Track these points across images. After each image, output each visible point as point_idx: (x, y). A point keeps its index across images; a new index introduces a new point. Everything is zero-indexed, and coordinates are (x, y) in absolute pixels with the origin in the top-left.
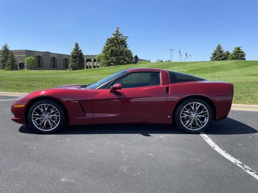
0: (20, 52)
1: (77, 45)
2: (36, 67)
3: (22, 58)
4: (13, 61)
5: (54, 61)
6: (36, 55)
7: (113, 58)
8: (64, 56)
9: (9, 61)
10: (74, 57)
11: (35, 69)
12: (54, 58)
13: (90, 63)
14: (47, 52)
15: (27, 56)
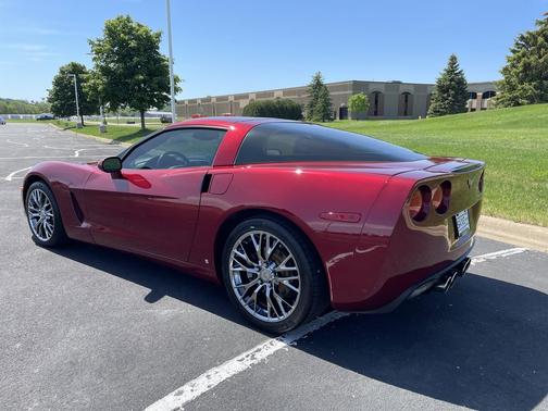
0: (342, 86)
1: (453, 60)
2: (369, 114)
3: (345, 98)
4: (327, 104)
5: (406, 101)
6: (372, 89)
7: (526, 86)
8: (429, 88)
9: (319, 105)
10: (443, 89)
11: (367, 119)
12: (407, 94)
13: (475, 101)
14: (395, 82)
15: (354, 94)
